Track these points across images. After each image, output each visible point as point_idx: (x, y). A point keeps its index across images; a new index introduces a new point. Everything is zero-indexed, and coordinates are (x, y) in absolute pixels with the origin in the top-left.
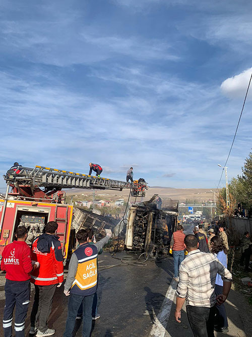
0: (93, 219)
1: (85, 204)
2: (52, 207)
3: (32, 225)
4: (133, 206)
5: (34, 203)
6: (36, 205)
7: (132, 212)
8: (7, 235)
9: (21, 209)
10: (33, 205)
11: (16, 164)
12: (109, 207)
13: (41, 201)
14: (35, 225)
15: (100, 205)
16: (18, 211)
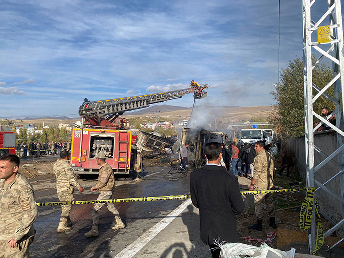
0: (154, 141)
1: (149, 126)
2: (116, 132)
3: (102, 146)
4: (185, 129)
5: (103, 130)
6: (104, 132)
7: (184, 134)
8: (86, 154)
9: (93, 135)
10: (102, 132)
11: (86, 100)
12: (173, 128)
13: (107, 128)
14: (105, 146)
15: (164, 127)
16: (91, 136)
